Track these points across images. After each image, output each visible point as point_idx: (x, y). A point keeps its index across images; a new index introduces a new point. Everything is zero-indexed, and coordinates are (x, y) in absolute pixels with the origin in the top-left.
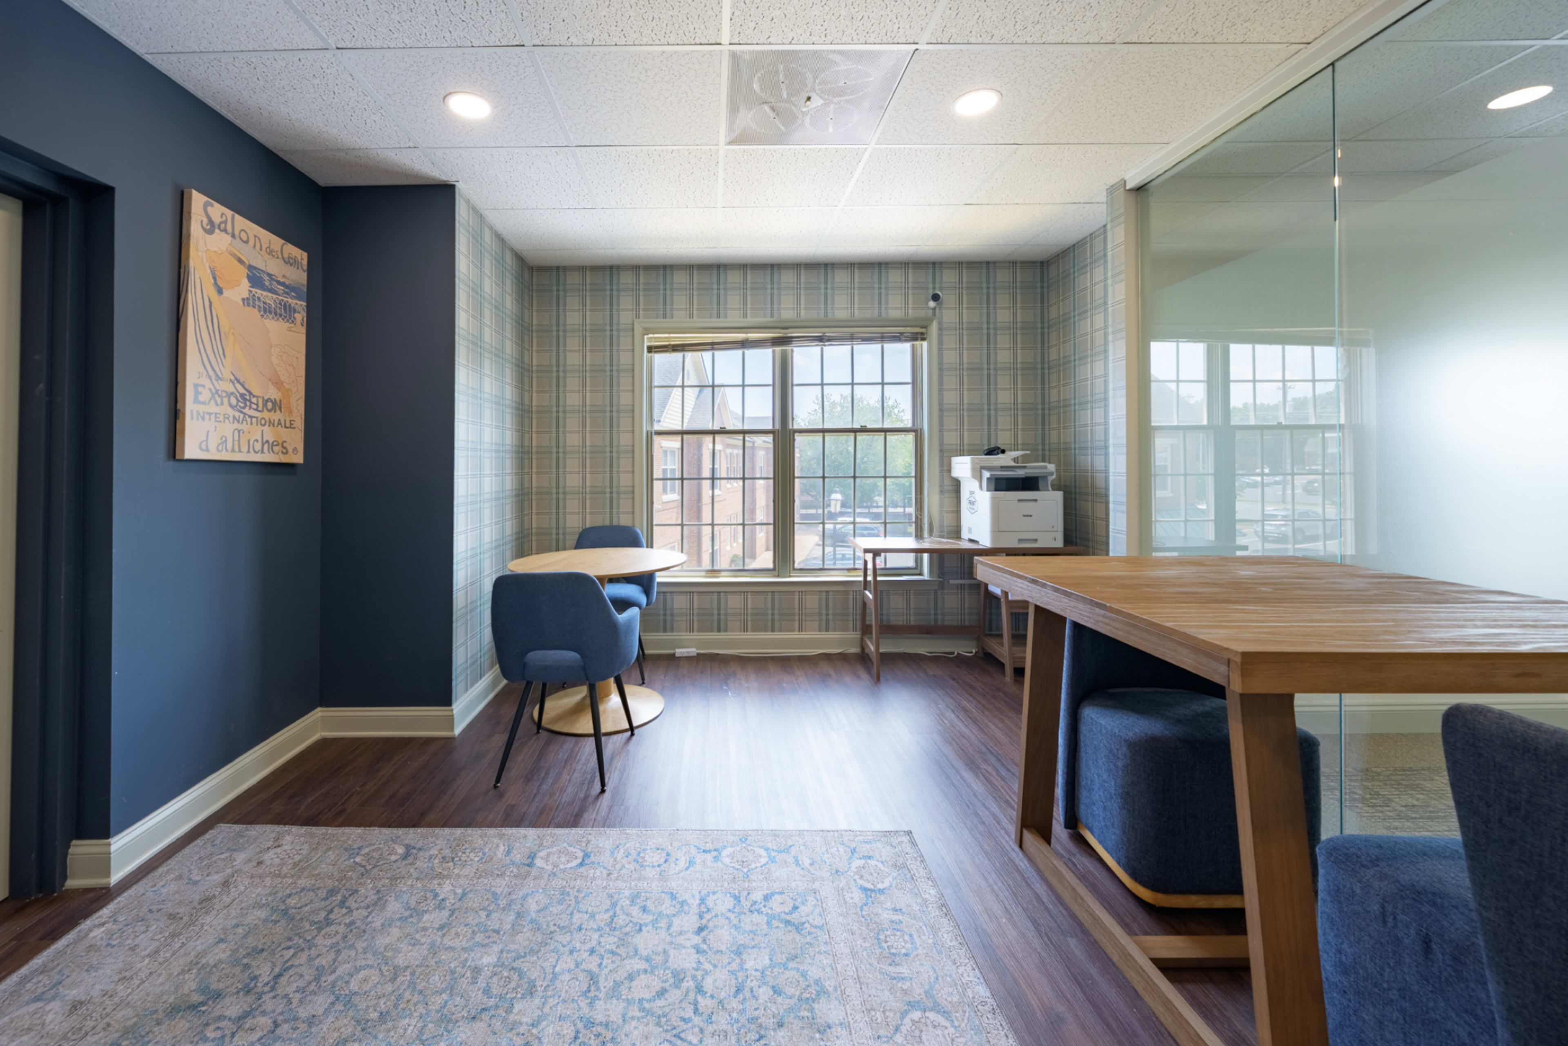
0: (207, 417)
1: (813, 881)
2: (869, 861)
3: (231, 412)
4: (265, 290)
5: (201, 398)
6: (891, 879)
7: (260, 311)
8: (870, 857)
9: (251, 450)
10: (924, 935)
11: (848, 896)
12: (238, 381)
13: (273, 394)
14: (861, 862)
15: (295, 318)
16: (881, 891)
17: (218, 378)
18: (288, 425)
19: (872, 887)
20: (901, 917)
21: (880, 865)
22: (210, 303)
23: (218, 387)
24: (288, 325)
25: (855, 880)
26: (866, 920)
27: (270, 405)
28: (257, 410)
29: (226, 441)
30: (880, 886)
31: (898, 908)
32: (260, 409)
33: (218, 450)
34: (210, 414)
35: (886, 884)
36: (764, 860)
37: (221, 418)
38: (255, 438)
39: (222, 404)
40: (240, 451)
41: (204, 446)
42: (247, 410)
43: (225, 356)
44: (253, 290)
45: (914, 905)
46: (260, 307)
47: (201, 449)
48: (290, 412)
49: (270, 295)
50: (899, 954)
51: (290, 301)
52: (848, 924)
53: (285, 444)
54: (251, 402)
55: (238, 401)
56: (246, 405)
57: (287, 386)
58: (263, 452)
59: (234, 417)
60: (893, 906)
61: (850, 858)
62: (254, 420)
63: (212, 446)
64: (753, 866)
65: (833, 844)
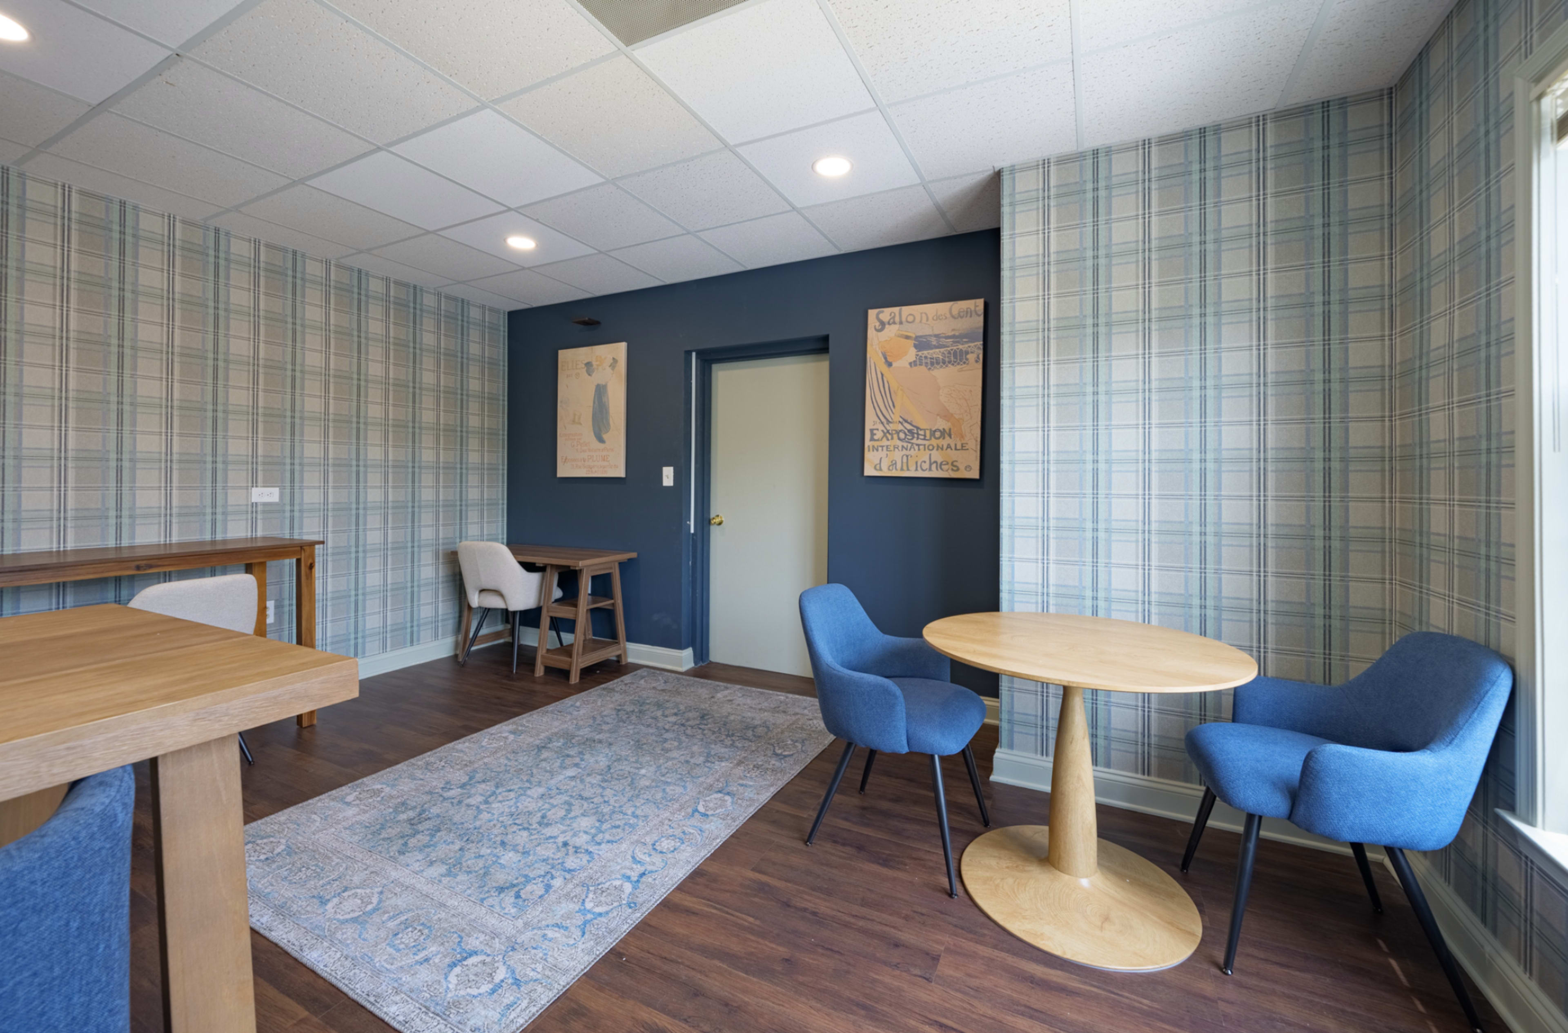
0: (880, 449)
1: (526, 924)
2: (491, 986)
3: (900, 443)
4: (932, 349)
5: (876, 437)
6: (451, 986)
7: (926, 366)
8: (493, 991)
9: (919, 468)
10: (385, 961)
11: (482, 937)
12: (906, 421)
13: (942, 424)
14: (498, 978)
15: (967, 359)
16: (453, 965)
17: (888, 422)
18: (959, 447)
19: (465, 963)
20: (417, 958)
21: (474, 992)
22: (882, 375)
23: (888, 428)
24: (959, 367)
25: (488, 955)
26: (450, 932)
27: (938, 434)
28: (924, 439)
29: (896, 463)
30: (457, 970)
31: (425, 964)
32: (928, 437)
33: (889, 469)
34: (882, 447)
35: (453, 978)
36: (589, 905)
37: (892, 448)
38: (923, 459)
39: (892, 438)
40: (908, 469)
41: (878, 467)
42: (915, 441)
43: (894, 406)
44: (920, 353)
45: (409, 979)
46: (927, 363)
47: (875, 468)
48: (962, 437)
49: (937, 350)
50: (403, 930)
51: (961, 347)
52: (462, 918)
53: (955, 463)
54: (918, 434)
55: (906, 435)
56: (913, 437)
57: (957, 417)
58: (930, 469)
59: (903, 447)
60: (431, 962)
61: (513, 972)
62: (921, 447)
63: (884, 466)
64: (591, 895)
65: (547, 973)
